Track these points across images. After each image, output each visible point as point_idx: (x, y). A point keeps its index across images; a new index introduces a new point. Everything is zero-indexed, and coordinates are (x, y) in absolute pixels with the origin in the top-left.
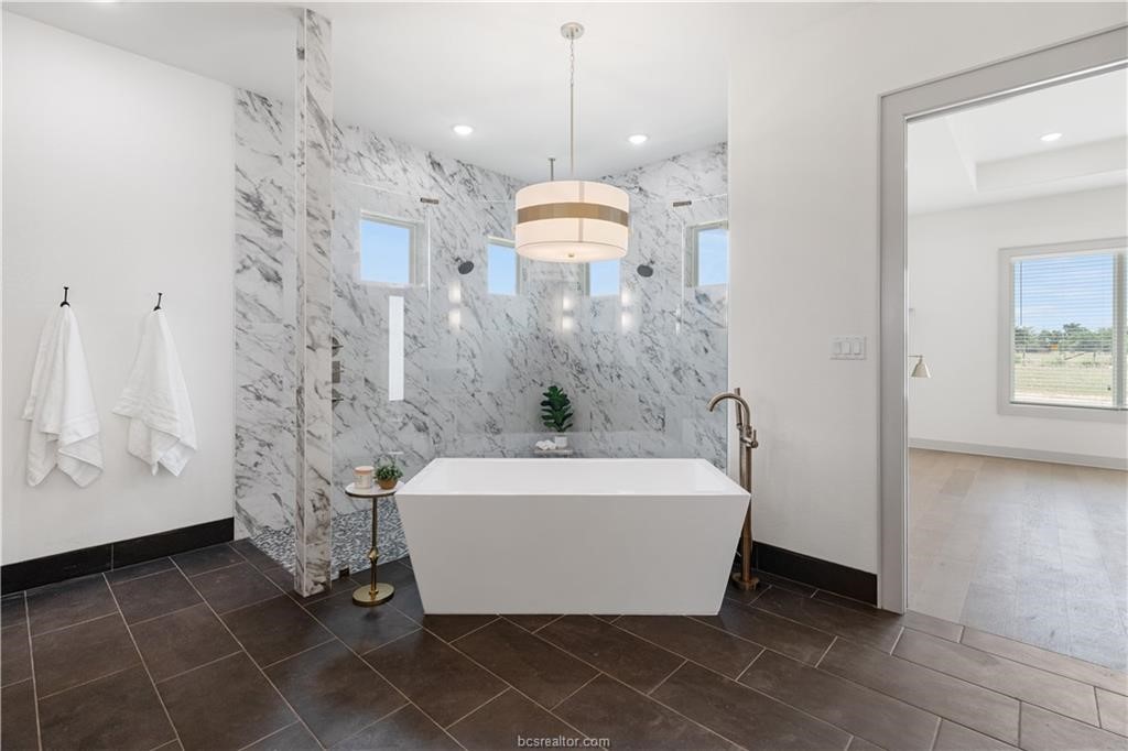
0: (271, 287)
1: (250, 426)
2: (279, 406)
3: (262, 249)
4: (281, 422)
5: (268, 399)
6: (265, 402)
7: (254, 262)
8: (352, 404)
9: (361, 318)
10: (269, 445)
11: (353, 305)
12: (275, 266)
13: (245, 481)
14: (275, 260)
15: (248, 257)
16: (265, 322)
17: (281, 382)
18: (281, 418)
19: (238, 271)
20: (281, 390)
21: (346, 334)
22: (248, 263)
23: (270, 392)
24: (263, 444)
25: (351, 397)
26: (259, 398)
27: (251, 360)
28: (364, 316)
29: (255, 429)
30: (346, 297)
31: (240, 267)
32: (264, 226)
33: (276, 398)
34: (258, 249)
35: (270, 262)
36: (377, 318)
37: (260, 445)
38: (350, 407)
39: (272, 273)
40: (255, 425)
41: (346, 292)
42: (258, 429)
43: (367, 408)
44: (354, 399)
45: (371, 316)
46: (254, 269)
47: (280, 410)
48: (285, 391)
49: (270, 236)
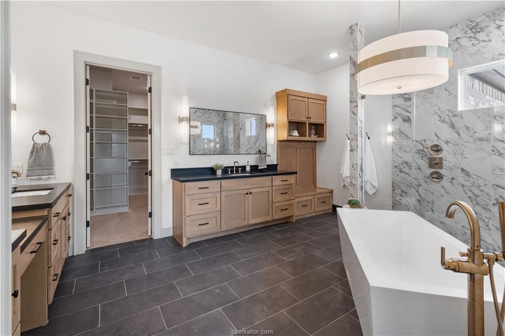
0: (406, 124)
1: (397, 183)
2: (410, 177)
3: (402, 108)
4: (411, 184)
5: (405, 173)
6: (403, 174)
7: (399, 115)
8: (452, 182)
9: (458, 133)
10: (406, 193)
11: (452, 126)
12: (408, 114)
13: (396, 205)
14: (408, 112)
15: (397, 113)
16: (403, 139)
17: (411, 166)
18: (411, 182)
19: (393, 120)
20: (411, 169)
21: (447, 142)
22: (397, 116)
23: (406, 170)
24: (403, 191)
25: (451, 177)
26: (401, 172)
27: (398, 156)
28: (460, 131)
29: (400, 184)
30: (447, 122)
31: (394, 118)
32: (404, 99)
33: (408, 173)
34: (401, 109)
35: (406, 114)
36: (471, 132)
37: (402, 192)
38: (450, 183)
39: (407, 118)
40: (399, 183)
41: (447, 119)
42: (401, 185)
43: (463, 186)
44: (453, 179)
45: (466, 131)
46: (399, 118)
47: (411, 178)
48: (412, 170)
49: (406, 101)
